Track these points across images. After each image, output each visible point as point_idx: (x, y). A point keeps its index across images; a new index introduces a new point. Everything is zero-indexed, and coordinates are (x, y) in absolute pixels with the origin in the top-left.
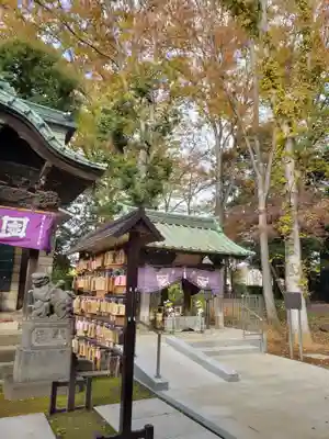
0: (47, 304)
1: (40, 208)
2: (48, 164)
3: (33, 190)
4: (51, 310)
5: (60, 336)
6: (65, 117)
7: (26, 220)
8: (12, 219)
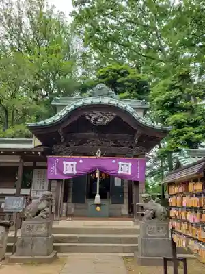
0: (152, 212)
1: (136, 156)
2: (138, 132)
3: (132, 148)
5: (161, 231)
6: (142, 103)
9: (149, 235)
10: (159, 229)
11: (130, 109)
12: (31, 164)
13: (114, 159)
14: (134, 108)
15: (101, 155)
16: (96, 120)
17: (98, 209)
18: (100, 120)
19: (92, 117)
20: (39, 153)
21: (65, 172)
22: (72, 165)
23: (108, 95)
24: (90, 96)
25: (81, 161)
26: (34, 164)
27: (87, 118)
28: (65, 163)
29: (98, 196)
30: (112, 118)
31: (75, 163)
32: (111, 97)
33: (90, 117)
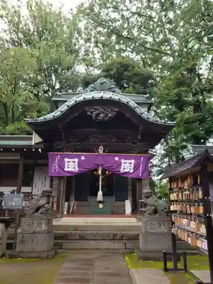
0: (153, 208)
1: (139, 153)
2: (141, 128)
3: (135, 143)
4: (155, 212)
7: (133, 161)
8: (126, 161)
9: (150, 231)
10: (160, 225)
11: (132, 104)
12: (30, 161)
13: (117, 156)
14: (137, 103)
15: (104, 151)
16: (98, 115)
17: (101, 206)
18: (102, 115)
19: (93, 112)
20: (40, 150)
21: (66, 169)
22: (74, 162)
23: (110, 89)
24: (91, 91)
25: (83, 158)
26: (35, 161)
27: (89, 113)
28: (66, 160)
29: (100, 193)
30: (115, 113)
31: (76, 160)
32: (114, 92)
33: (92, 113)
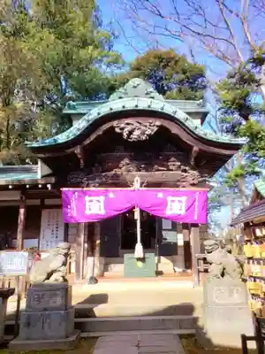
0: (221, 267)
1: (193, 185)
2: (195, 149)
3: (185, 171)
5: (235, 295)
6: (198, 105)
7: (184, 199)
8: (174, 198)
9: (217, 301)
10: (231, 292)
11: (181, 115)
12: (37, 202)
13: (159, 191)
14: (187, 113)
15: (141, 185)
16: (131, 133)
17: (140, 264)
18: (137, 133)
19: (124, 129)
20: (49, 186)
21: (88, 212)
22: (99, 201)
23: (147, 95)
24: (120, 98)
25: (111, 195)
26: (42, 202)
27: (117, 130)
28: (87, 198)
29: (139, 247)
30: (156, 129)
31: (102, 198)
32: (153, 98)
33: (122, 129)
